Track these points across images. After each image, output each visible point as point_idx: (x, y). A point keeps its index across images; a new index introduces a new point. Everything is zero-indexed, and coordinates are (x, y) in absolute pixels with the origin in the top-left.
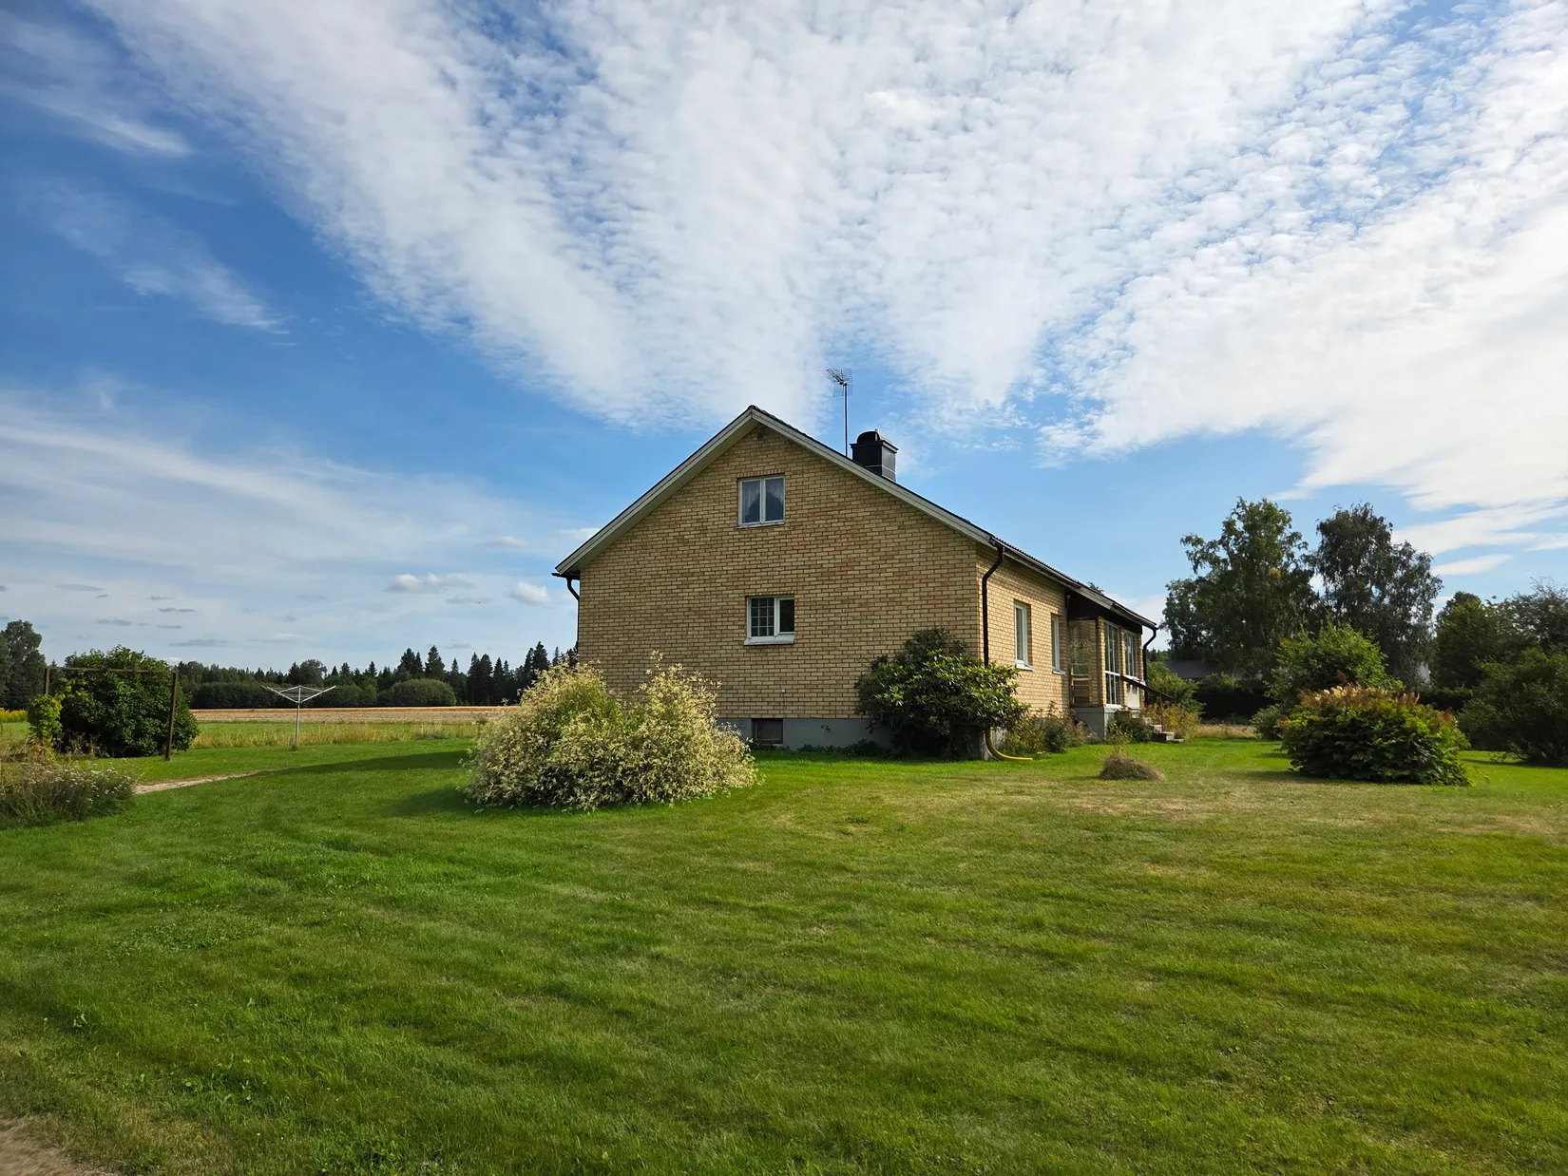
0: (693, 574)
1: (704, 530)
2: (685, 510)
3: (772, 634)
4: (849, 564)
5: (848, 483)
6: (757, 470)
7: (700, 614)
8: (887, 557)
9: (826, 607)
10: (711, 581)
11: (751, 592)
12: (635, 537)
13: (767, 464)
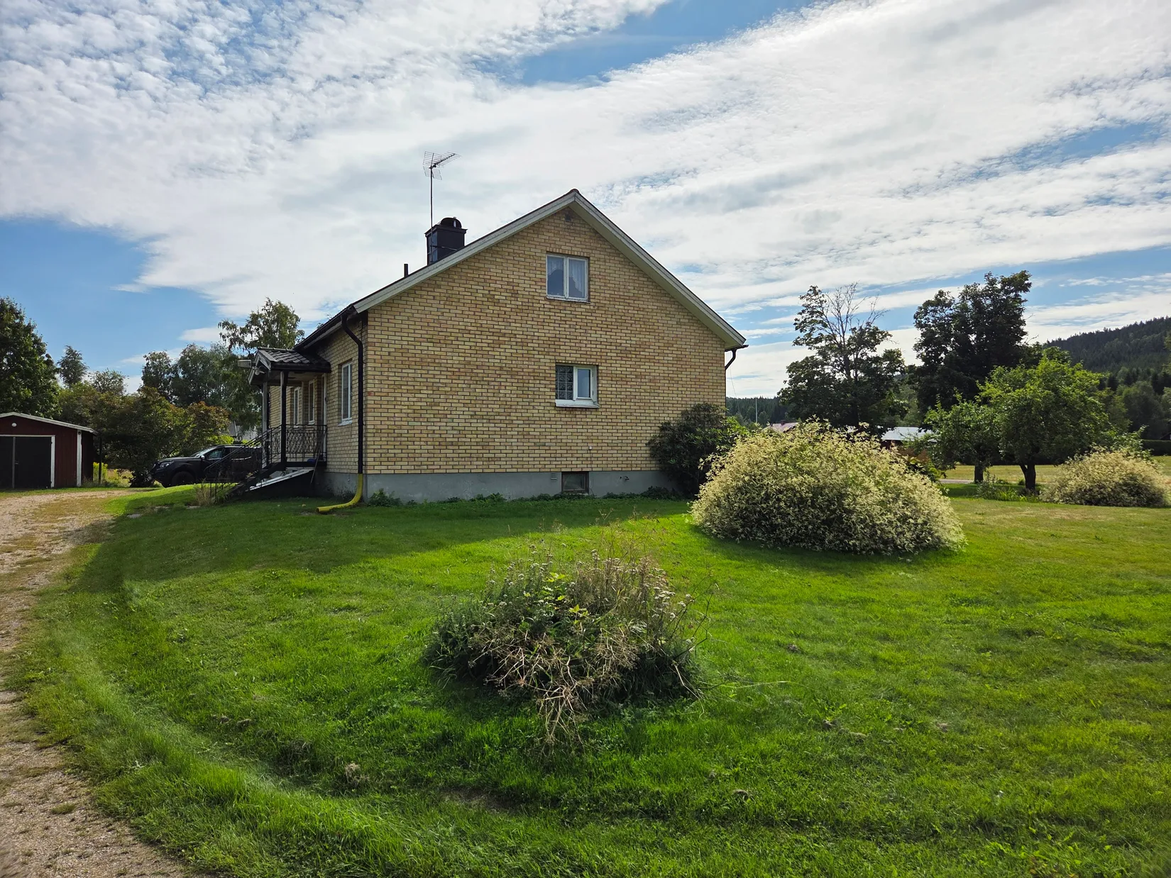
0: (504, 335)
1: (515, 294)
2: (494, 270)
3: (571, 398)
4: (642, 346)
5: (641, 279)
6: (566, 249)
7: (512, 374)
8: (668, 345)
9: (623, 379)
10: (523, 344)
11: (561, 359)
12: (439, 287)
13: (575, 244)
